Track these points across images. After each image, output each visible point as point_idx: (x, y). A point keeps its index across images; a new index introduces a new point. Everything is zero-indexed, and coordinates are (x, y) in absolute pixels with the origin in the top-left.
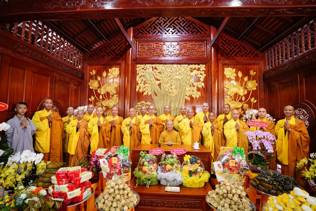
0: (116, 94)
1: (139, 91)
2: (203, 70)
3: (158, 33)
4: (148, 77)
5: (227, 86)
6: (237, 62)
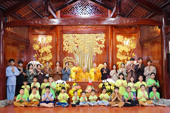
1: (65, 50)
2: (103, 37)
3: (76, 14)
4: (70, 42)
5: (118, 46)
6: (124, 32)
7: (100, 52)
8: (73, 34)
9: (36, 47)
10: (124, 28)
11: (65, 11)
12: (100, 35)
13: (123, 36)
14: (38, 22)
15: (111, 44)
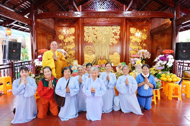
0: (74, 42)
1: (86, 40)
2: (119, 29)
3: (95, 9)
4: (90, 33)
5: (131, 37)
6: (137, 25)
7: (116, 42)
8: (92, 26)
9: (62, 38)
10: (137, 22)
11: (86, 6)
12: (116, 27)
13: (135, 29)
14: (65, 14)
15: (125, 35)
